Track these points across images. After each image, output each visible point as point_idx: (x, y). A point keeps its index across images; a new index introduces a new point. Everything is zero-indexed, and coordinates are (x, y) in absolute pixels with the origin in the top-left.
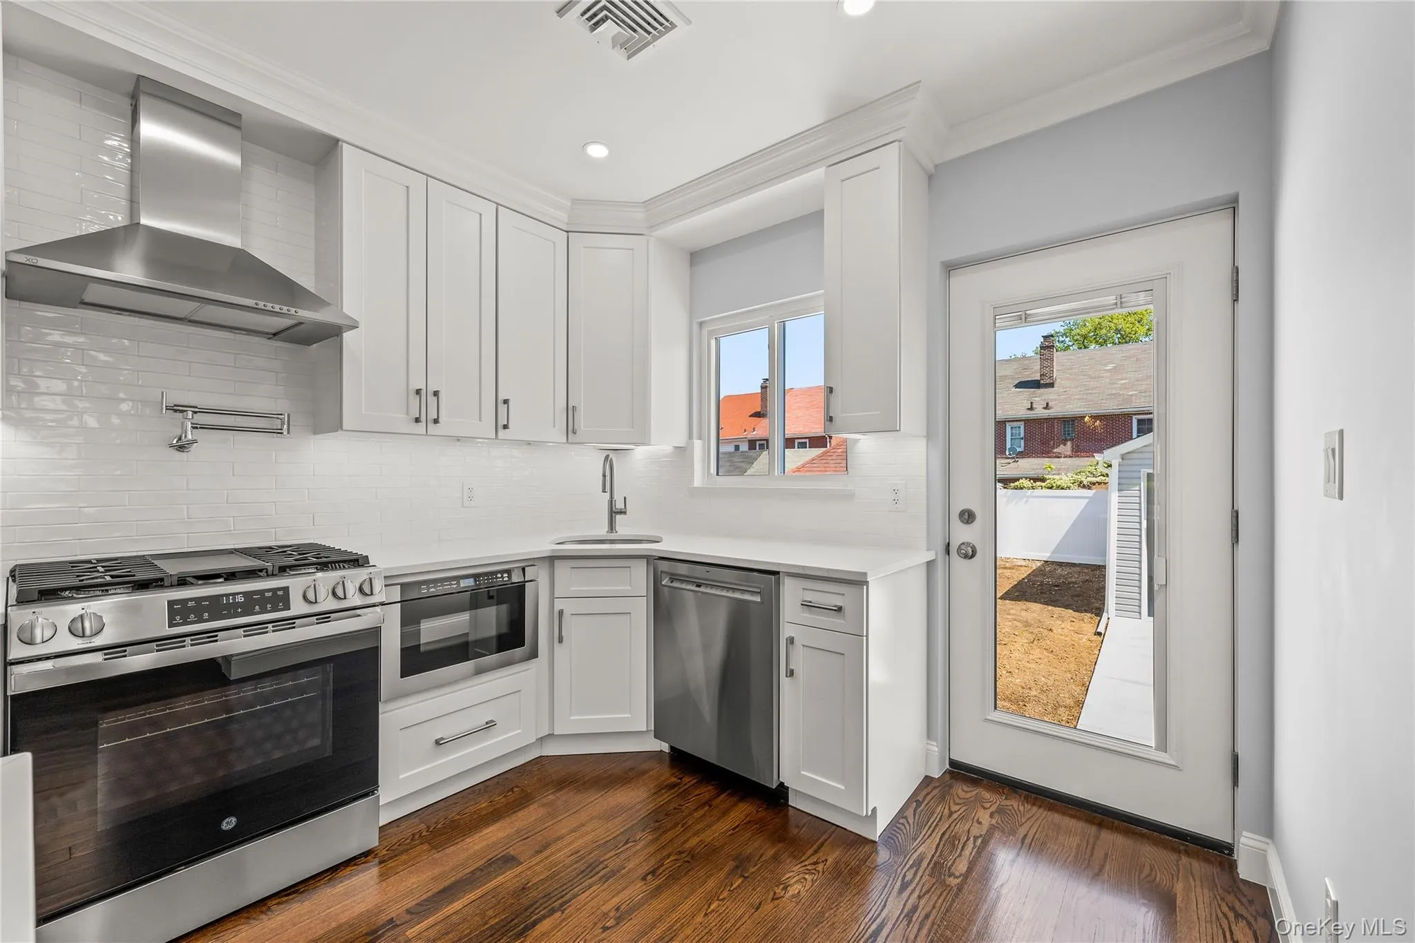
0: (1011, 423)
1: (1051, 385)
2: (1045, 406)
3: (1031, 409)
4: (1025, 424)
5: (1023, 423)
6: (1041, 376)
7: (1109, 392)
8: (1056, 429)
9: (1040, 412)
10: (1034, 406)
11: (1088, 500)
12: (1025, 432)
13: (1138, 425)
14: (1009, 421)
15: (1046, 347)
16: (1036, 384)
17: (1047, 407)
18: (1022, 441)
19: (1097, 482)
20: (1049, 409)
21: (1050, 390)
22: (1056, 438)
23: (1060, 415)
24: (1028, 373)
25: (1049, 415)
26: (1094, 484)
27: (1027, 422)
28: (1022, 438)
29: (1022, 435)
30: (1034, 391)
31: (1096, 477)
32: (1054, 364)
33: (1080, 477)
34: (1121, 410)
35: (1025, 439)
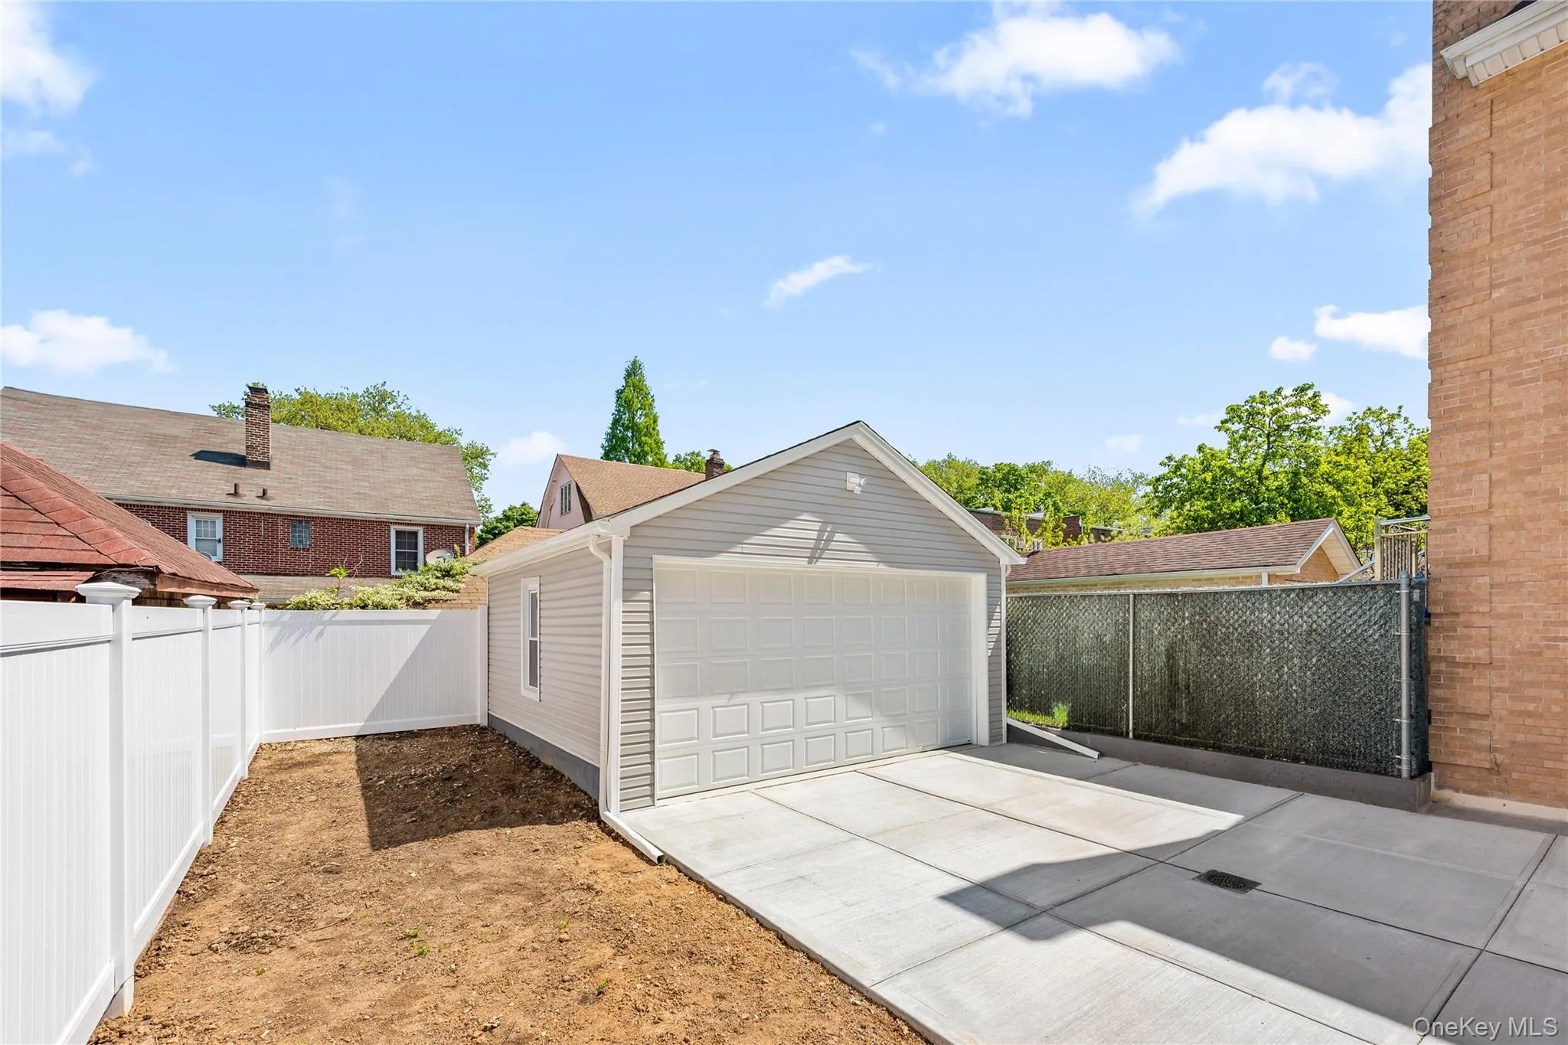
0: (196, 514)
1: (266, 465)
2: (261, 494)
3: (236, 494)
4: (225, 517)
5: (221, 516)
6: (247, 447)
7: (356, 490)
8: (280, 532)
9: (249, 501)
10: (241, 491)
11: (429, 626)
12: (225, 531)
13: (397, 537)
14: (192, 509)
15: (256, 404)
16: (240, 461)
17: (264, 495)
18: (220, 547)
19: (434, 600)
20: (267, 499)
21: (263, 471)
22: (280, 545)
23: (288, 511)
24: (219, 441)
25: (270, 509)
26: (429, 601)
27: (228, 514)
28: (219, 541)
29: (219, 535)
30: (236, 470)
31: (428, 590)
32: (270, 434)
33: (406, 590)
34: (377, 516)
35: (225, 541)
